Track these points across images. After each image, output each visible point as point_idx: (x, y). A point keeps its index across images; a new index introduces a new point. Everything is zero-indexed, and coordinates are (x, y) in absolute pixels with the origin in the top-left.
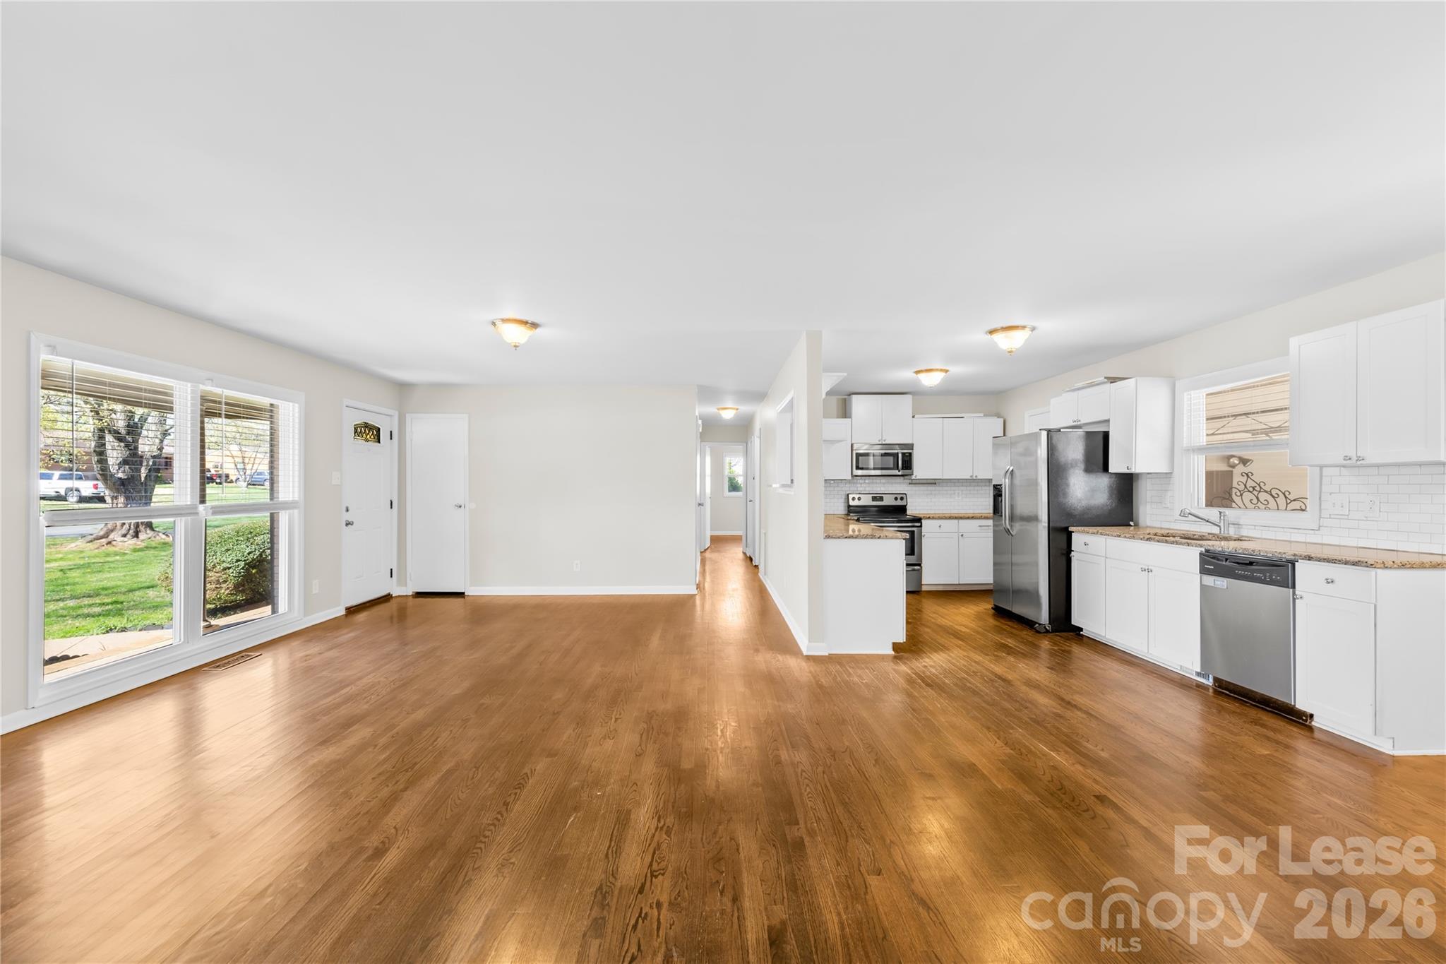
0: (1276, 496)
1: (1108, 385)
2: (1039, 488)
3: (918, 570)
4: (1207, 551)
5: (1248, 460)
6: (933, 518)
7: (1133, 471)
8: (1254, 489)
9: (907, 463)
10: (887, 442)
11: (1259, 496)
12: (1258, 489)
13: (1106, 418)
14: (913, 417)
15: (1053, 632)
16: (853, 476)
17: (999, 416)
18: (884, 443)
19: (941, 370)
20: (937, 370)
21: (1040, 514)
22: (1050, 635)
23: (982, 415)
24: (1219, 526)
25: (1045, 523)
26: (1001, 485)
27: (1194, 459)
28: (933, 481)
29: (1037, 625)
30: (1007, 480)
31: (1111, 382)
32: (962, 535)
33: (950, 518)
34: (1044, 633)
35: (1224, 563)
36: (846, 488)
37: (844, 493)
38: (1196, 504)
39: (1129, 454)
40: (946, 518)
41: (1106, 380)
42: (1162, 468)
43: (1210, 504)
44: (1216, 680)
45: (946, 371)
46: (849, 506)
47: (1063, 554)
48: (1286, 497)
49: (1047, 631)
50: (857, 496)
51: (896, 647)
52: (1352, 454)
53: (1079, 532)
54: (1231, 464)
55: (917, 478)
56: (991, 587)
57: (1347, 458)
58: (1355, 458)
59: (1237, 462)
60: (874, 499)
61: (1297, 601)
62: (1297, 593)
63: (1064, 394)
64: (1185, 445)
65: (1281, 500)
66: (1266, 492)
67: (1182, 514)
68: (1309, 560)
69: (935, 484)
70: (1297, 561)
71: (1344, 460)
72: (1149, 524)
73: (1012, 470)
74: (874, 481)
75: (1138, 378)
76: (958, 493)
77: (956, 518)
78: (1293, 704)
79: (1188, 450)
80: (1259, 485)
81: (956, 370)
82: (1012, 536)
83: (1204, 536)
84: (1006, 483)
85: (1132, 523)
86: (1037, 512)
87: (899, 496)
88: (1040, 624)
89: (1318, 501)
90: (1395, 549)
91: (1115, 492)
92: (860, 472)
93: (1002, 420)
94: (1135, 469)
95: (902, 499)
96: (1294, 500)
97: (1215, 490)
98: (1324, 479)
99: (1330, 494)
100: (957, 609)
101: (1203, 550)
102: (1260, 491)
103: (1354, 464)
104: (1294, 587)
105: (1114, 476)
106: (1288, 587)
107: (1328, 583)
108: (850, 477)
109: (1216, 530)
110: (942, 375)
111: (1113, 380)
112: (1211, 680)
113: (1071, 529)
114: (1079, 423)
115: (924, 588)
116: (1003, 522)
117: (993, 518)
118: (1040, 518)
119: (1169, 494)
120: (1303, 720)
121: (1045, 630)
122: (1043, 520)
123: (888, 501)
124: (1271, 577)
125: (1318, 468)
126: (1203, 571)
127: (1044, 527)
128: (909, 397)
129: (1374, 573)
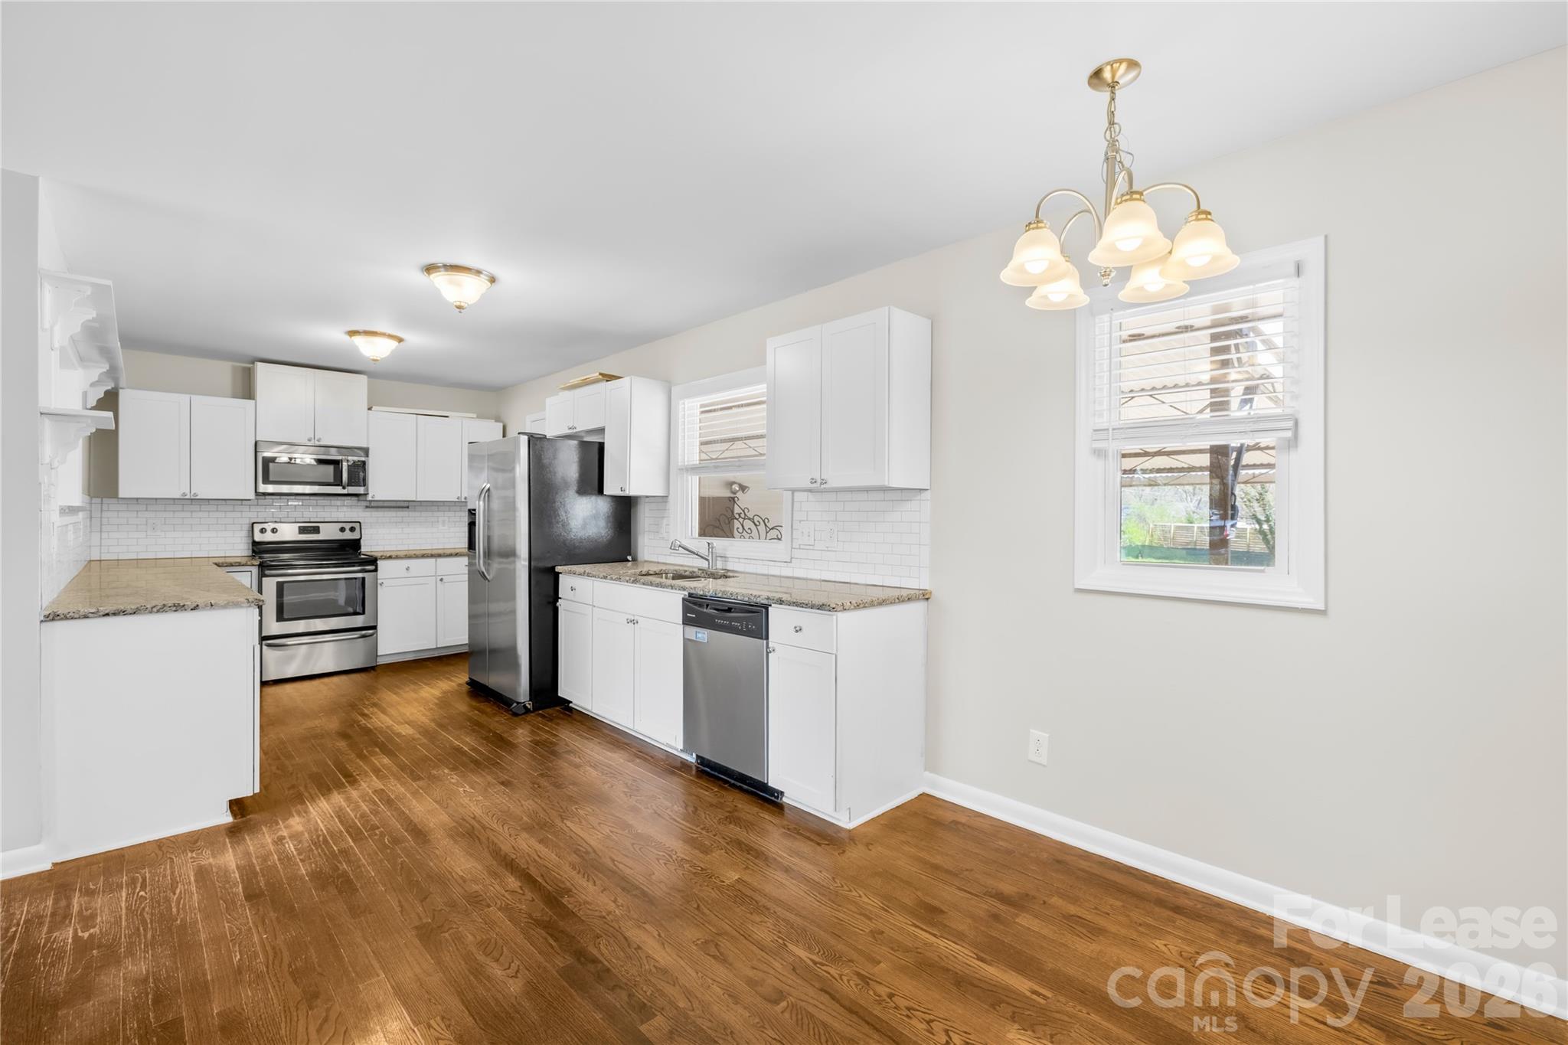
0: (758, 524)
1: (604, 384)
2: (517, 514)
3: (372, 635)
4: (690, 595)
5: (746, 487)
6: (397, 557)
7: (627, 493)
8: (740, 516)
9: (359, 473)
10: (322, 443)
11: (744, 525)
12: (743, 516)
13: (600, 425)
14: (370, 409)
15: (535, 709)
16: (257, 493)
17: (498, 419)
18: (317, 443)
19: (391, 336)
20: (383, 335)
21: (518, 547)
22: (530, 717)
23: (475, 416)
24: (707, 560)
25: (524, 560)
26: (475, 510)
27: (687, 481)
28: (406, 504)
29: (515, 704)
30: (481, 503)
31: (607, 381)
32: (441, 580)
33: (423, 556)
34: (523, 714)
35: (705, 610)
36: (252, 515)
37: (247, 522)
38: (690, 534)
39: (623, 471)
40: (417, 557)
41: (601, 377)
42: (659, 492)
43: (703, 533)
44: (698, 757)
45: (400, 340)
46: (255, 543)
47: (549, 603)
48: (766, 525)
49: (527, 711)
50: (269, 527)
51: (237, 806)
52: (817, 477)
53: (570, 573)
54: (733, 490)
55: (376, 499)
56: (465, 649)
57: (813, 481)
58: (819, 481)
59: (737, 489)
60: (302, 530)
61: (770, 654)
62: (770, 645)
63: (561, 394)
64: (680, 464)
65: (762, 528)
66: (749, 519)
67: (673, 547)
68: (781, 604)
69: (408, 507)
70: (770, 605)
71: (811, 483)
72: (646, 559)
73: (489, 489)
74: (306, 502)
75: (633, 377)
76: (444, 521)
77: (432, 556)
78: (766, 782)
79: (682, 469)
80: (744, 511)
81: (416, 340)
82: (489, 581)
83: (694, 572)
84: (480, 506)
85: (629, 558)
86: (515, 545)
87: (348, 526)
88: (518, 703)
89: (790, 529)
90: (849, 581)
91: (611, 519)
92: (270, 488)
93: (501, 425)
94: (632, 492)
95: (352, 529)
96: (772, 529)
97: (707, 518)
98: (795, 503)
99: (800, 521)
100: (414, 691)
101: (687, 594)
102: (744, 519)
103: (818, 488)
104: (767, 638)
105: (609, 499)
106: (762, 638)
107: (797, 631)
108: (251, 495)
109: (704, 564)
110: (394, 344)
111: (609, 378)
112: (694, 755)
113: (558, 569)
114: (575, 431)
115: (381, 661)
116: (477, 561)
117: (468, 556)
118: (518, 552)
119: (665, 521)
120: (775, 797)
121: (524, 711)
122: (522, 556)
123: (329, 532)
124: (747, 627)
125: (790, 492)
126: (687, 621)
127: (524, 566)
128: (363, 378)
129: (835, 617)
